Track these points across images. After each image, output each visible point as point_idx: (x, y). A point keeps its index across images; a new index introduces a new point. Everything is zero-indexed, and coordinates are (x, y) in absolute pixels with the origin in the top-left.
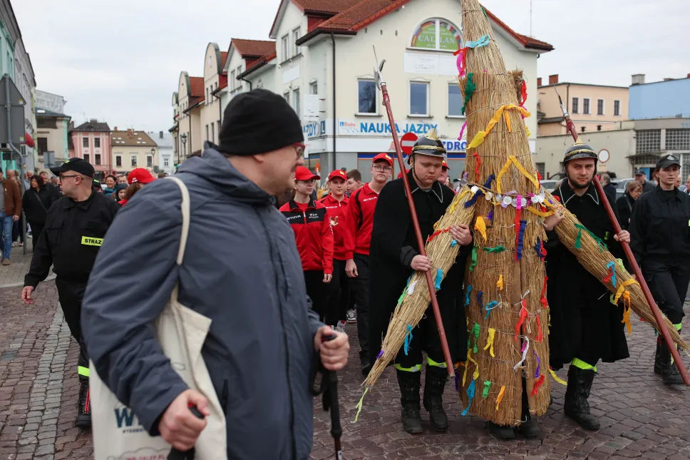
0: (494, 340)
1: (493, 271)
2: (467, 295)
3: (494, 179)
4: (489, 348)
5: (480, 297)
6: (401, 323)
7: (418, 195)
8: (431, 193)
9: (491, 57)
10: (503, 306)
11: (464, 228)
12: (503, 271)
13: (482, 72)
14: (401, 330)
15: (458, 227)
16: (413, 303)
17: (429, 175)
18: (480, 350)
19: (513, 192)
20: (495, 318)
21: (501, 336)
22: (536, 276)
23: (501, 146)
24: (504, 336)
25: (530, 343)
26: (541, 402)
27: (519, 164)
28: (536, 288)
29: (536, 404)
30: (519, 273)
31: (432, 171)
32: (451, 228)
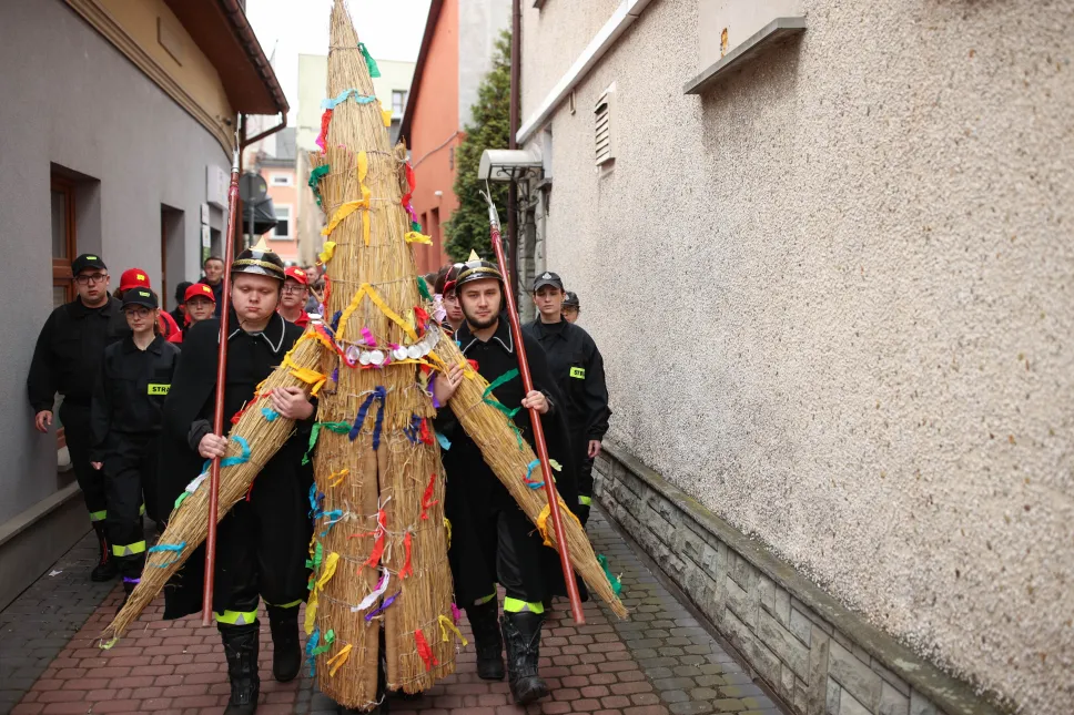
1: (336, 463)
5: (321, 502)
7: (237, 342)
8: (260, 338)
9: (357, 124)
10: (351, 518)
12: (349, 464)
13: (335, 148)
19: (363, 341)
20: (340, 536)
21: (348, 566)
22: (405, 475)
23: (352, 267)
24: (352, 565)
25: (393, 578)
26: (414, 673)
27: (376, 297)
28: (406, 492)
29: (399, 675)
30: (374, 468)
31: (254, 298)
32: (273, 392)
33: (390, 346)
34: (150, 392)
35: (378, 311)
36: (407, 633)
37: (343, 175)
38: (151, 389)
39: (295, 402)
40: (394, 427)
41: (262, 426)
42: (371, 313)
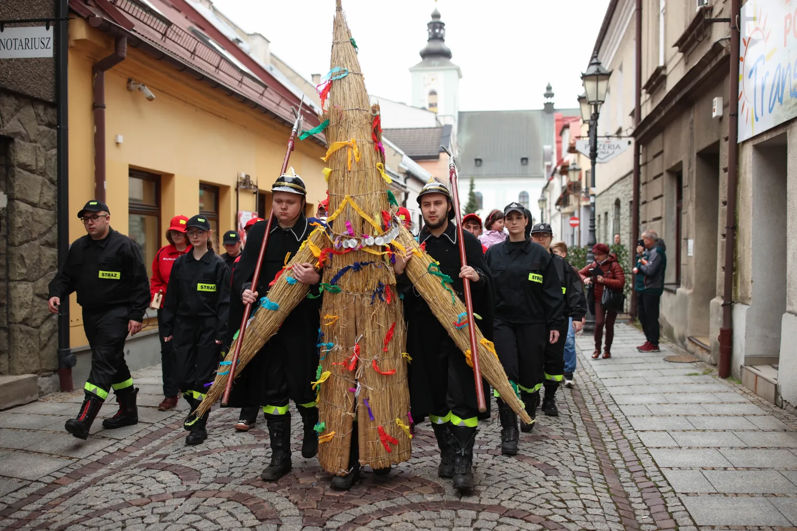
1: (331, 312)
8: (289, 232)
10: (338, 349)
11: (305, 267)
12: (338, 313)
13: (332, 107)
19: (346, 232)
20: (331, 360)
21: (336, 380)
22: (372, 321)
23: (340, 185)
24: (338, 379)
25: (364, 390)
26: (377, 454)
27: (354, 204)
28: (373, 333)
29: (367, 455)
30: (353, 316)
31: (283, 207)
32: (293, 266)
33: (363, 236)
34: (199, 289)
35: (356, 213)
36: (372, 427)
37: (336, 125)
38: (200, 287)
39: (307, 272)
40: (366, 290)
41: (286, 288)
42: (351, 214)
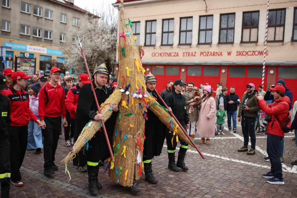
0: (126, 151)
1: (127, 123)
2: (115, 132)
3: (130, 86)
4: (124, 154)
5: (120, 133)
6: (83, 138)
7: (97, 90)
8: (102, 90)
9: (131, 38)
10: (130, 137)
11: (116, 104)
12: (131, 123)
13: (127, 44)
14: (83, 140)
15: (113, 103)
16: (90, 130)
17: (103, 81)
18: (119, 154)
19: (137, 92)
20: (126, 141)
22: (142, 126)
23: (133, 73)
24: (129, 149)
27: (140, 81)
28: (142, 130)
30: (137, 124)
32: (110, 104)
33: (143, 93)
